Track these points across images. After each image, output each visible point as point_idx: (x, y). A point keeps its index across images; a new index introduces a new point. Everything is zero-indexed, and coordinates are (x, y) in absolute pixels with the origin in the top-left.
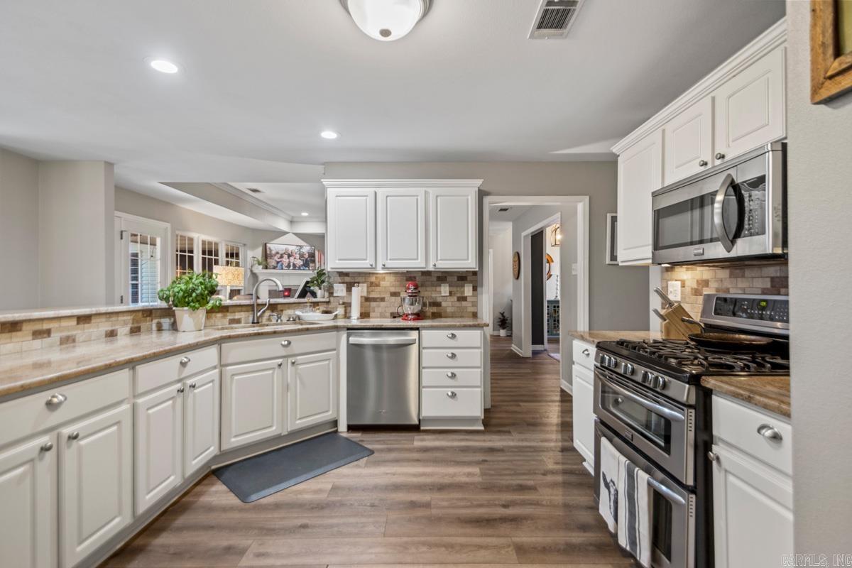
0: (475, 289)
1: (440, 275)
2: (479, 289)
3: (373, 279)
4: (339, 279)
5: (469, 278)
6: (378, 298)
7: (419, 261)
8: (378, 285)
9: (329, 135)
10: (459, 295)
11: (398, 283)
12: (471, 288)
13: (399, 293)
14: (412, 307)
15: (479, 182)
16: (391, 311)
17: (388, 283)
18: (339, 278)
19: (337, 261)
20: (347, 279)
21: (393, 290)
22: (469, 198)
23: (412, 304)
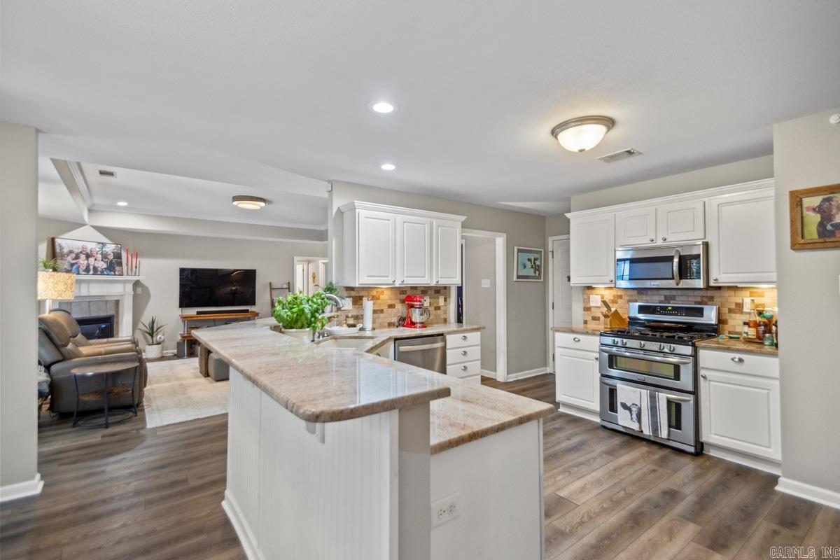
0: (445, 300)
1: (423, 289)
2: (448, 300)
3: (374, 293)
4: (346, 294)
5: (441, 292)
6: (378, 310)
7: (426, 278)
8: (378, 299)
9: (388, 167)
10: (436, 305)
11: (394, 297)
12: (443, 300)
13: (394, 305)
14: (422, 317)
15: (463, 218)
16: (388, 321)
17: (386, 297)
18: (346, 292)
19: (366, 278)
20: (353, 294)
21: (390, 302)
22: (458, 229)
23: (422, 315)
